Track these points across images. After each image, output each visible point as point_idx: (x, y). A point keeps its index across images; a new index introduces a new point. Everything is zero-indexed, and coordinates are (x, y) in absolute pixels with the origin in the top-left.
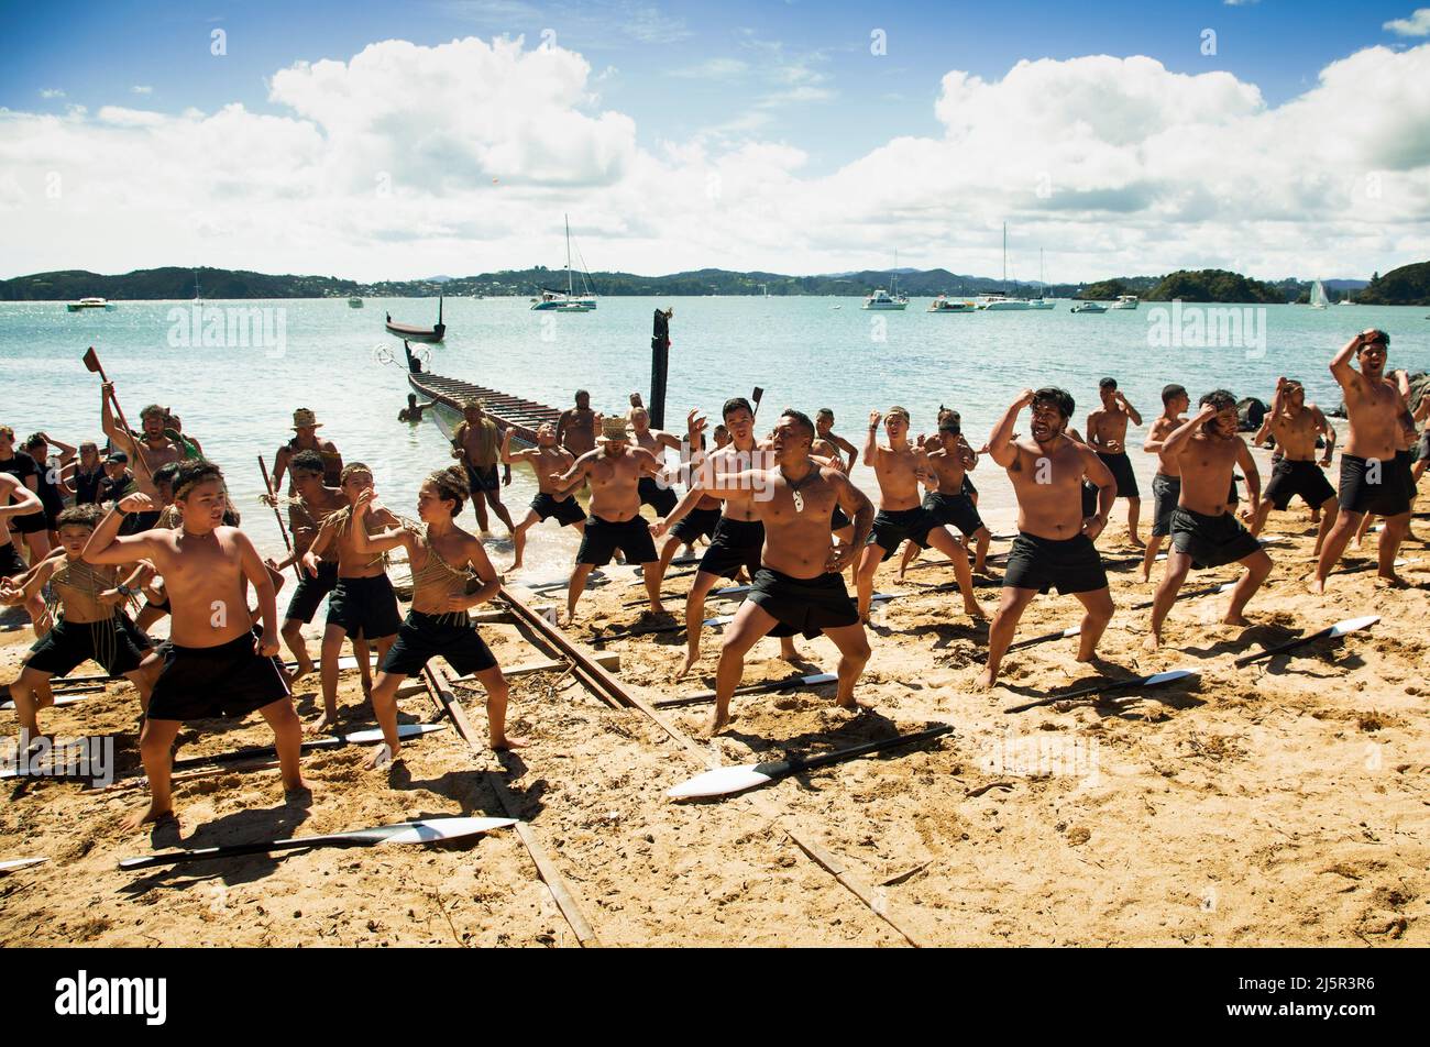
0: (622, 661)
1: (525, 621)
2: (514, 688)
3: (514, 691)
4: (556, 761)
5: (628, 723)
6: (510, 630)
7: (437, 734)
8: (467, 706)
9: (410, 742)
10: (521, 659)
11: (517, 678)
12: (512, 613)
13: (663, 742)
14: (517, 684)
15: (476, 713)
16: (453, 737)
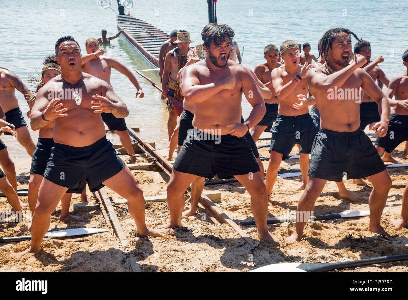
0: (223, 197)
1: (165, 170)
2: (152, 209)
3: (153, 211)
4: (172, 253)
5: (221, 233)
6: (156, 175)
7: (102, 235)
8: (123, 218)
9: (85, 238)
10: (160, 193)
11: (157, 204)
12: (157, 165)
13: (241, 246)
14: (155, 207)
15: (127, 223)
16: (111, 236)
